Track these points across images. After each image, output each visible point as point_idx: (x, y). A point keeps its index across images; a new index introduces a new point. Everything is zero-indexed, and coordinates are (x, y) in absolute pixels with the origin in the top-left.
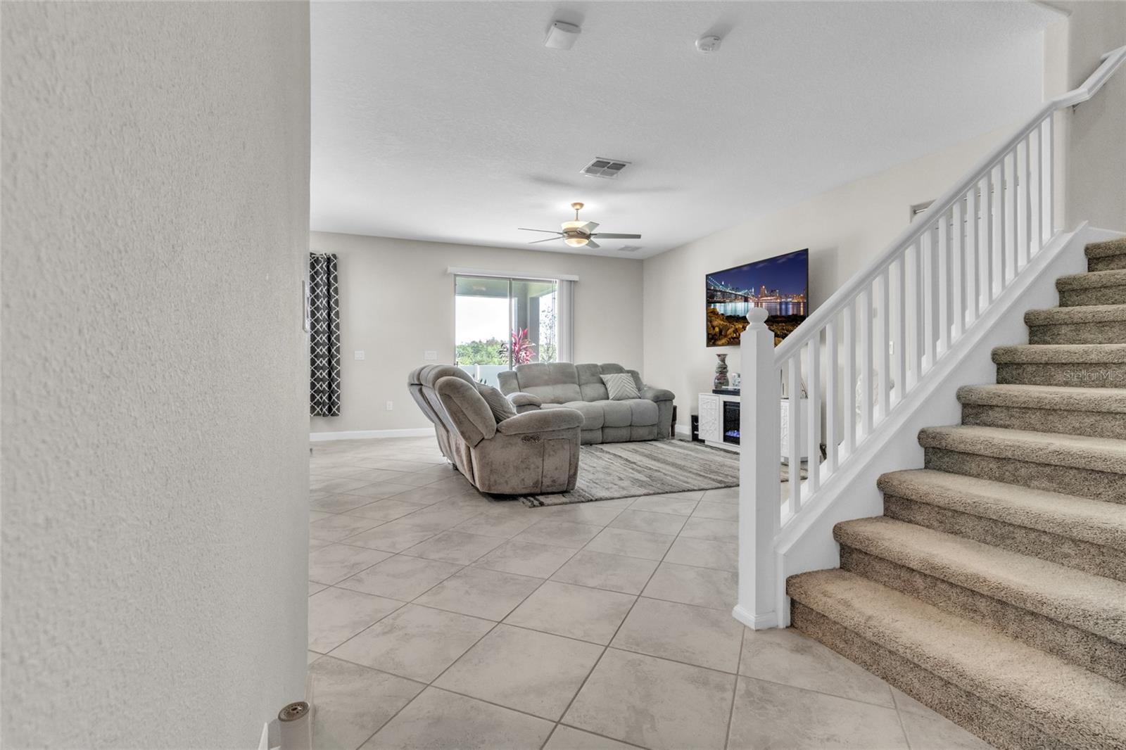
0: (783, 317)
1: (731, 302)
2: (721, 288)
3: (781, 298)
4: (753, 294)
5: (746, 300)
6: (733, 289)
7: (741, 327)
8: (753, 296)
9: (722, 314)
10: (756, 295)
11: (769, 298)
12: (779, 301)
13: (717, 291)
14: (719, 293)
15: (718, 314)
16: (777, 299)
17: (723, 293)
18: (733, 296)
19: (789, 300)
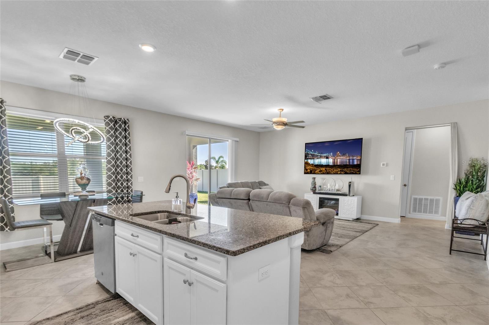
0: (351, 165)
1: (317, 159)
2: (311, 153)
3: (349, 157)
4: (332, 155)
5: (327, 158)
6: (319, 153)
7: (324, 169)
8: (332, 156)
9: (312, 164)
10: (334, 156)
11: (342, 157)
12: (348, 158)
13: (309, 154)
14: (310, 155)
15: (309, 164)
16: (347, 158)
17: (313, 155)
18: (319, 157)
19: (354, 158)
